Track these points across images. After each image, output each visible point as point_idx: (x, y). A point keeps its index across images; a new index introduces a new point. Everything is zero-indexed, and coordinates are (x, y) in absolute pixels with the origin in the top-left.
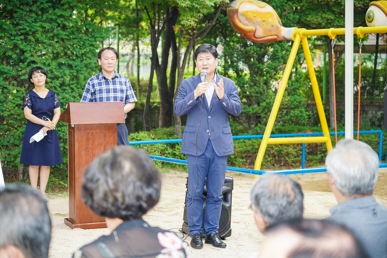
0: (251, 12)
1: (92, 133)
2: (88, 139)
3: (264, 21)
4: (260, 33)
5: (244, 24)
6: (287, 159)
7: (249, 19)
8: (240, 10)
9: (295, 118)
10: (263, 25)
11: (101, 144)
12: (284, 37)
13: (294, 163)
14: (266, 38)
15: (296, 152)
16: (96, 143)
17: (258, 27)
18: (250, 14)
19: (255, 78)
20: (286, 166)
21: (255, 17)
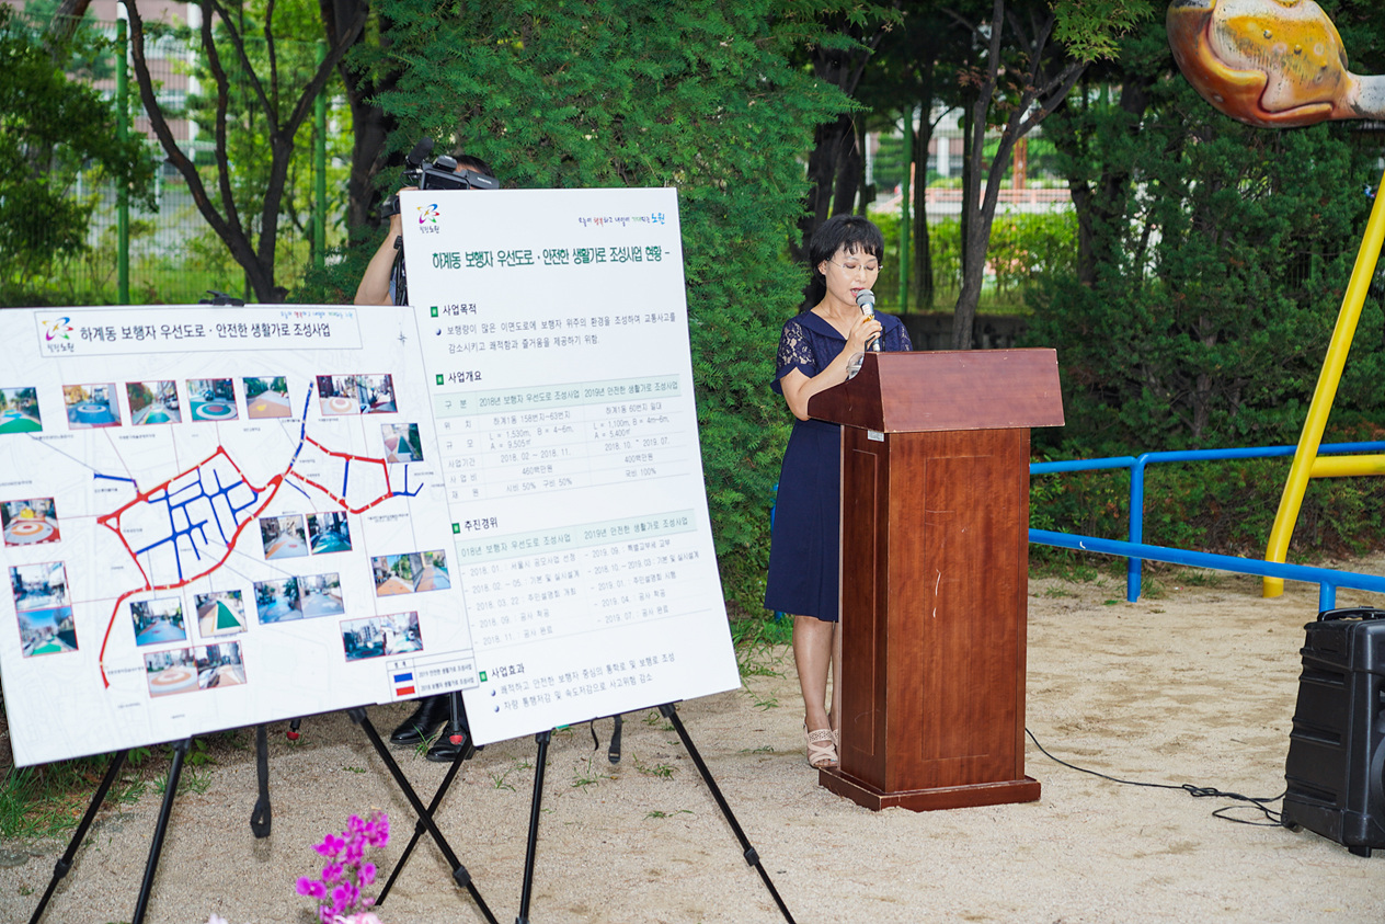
0: (1256, 20)
1: (948, 461)
2: (932, 486)
3: (1298, 52)
4: (1280, 94)
5: (1228, 65)
6: (1335, 524)
7: (1245, 45)
8: (1216, 15)
9: (1361, 384)
10: (1295, 67)
11: (977, 502)
12: (1356, 107)
13: (1353, 537)
14: (1298, 112)
15: (1364, 500)
16: (960, 498)
17: (1276, 73)
18: (1251, 26)
19: (1231, 246)
20: (1329, 549)
21: (1269, 38)
